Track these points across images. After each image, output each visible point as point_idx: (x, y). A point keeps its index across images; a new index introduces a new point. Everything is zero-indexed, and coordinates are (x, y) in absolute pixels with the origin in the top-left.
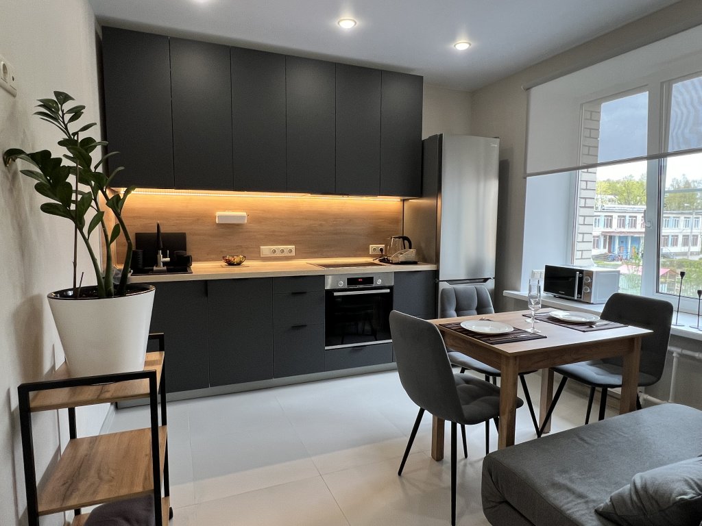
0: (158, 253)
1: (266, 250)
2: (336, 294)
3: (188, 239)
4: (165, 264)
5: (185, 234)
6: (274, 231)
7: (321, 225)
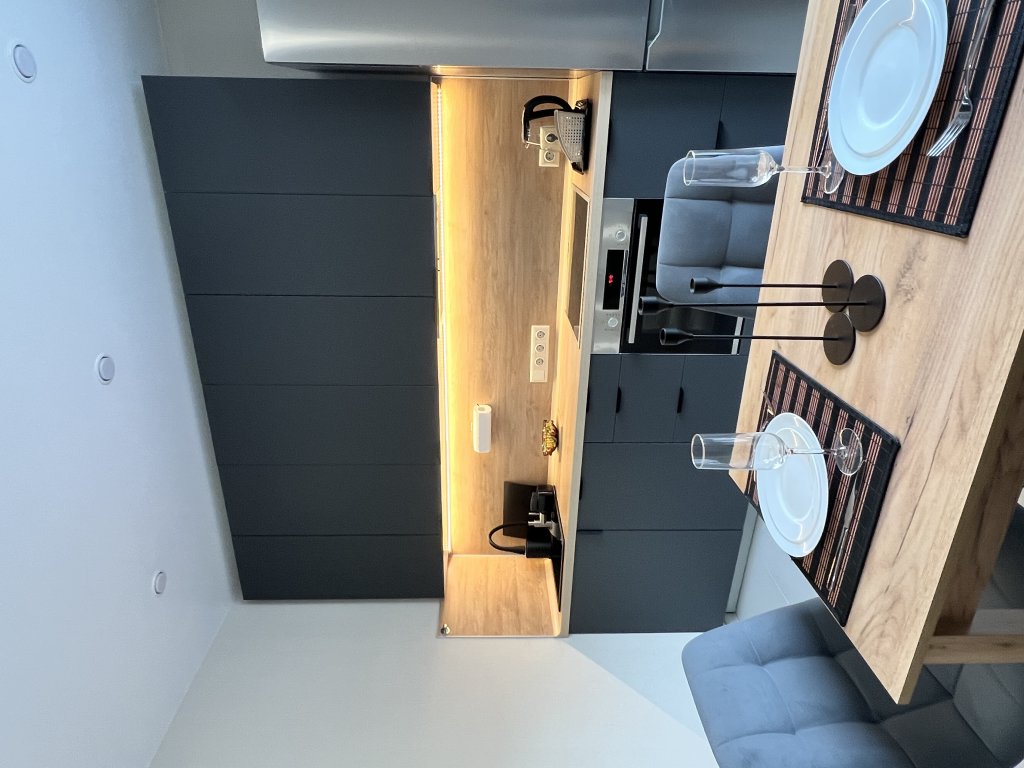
0: (532, 527)
1: (536, 375)
2: (631, 340)
3: (513, 478)
4: (547, 519)
5: (506, 483)
6: (505, 360)
7: (495, 275)
